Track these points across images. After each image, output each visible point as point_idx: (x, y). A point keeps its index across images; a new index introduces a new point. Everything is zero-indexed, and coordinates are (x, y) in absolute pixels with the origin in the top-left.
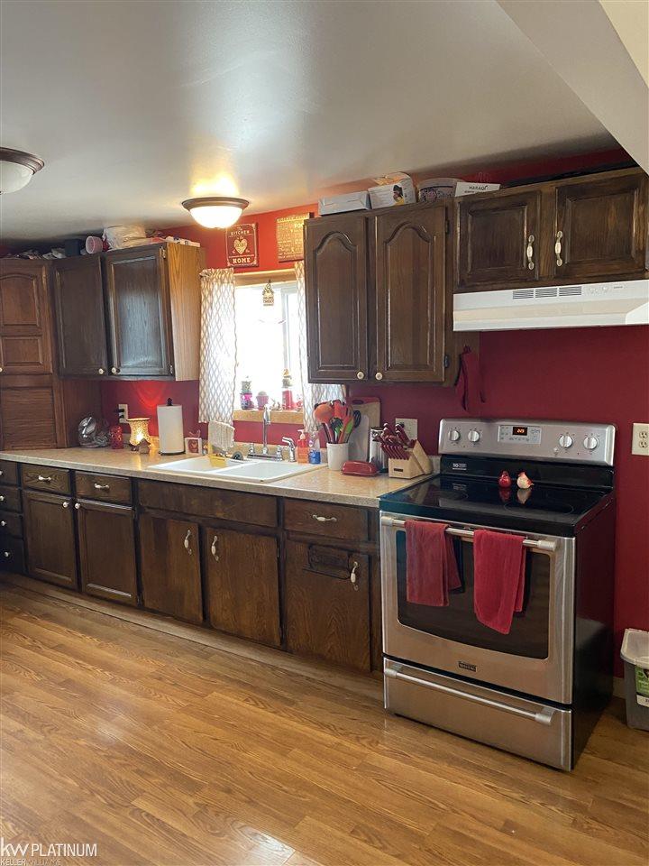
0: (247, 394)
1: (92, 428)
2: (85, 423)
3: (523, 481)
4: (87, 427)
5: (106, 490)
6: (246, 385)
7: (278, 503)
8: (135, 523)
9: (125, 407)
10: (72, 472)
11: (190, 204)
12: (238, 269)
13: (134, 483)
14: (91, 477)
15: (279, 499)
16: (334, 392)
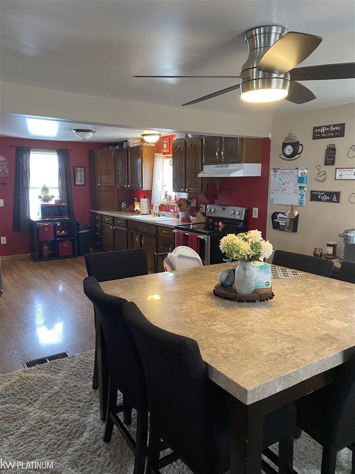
0: (166, 195)
1: (125, 205)
2: (123, 203)
3: (220, 224)
4: (123, 205)
5: (121, 223)
6: (166, 192)
7: (157, 228)
8: (127, 233)
9: (136, 199)
10: (114, 217)
11: (143, 135)
12: (164, 153)
13: (127, 220)
14: (118, 219)
15: (157, 226)
16: (184, 196)
